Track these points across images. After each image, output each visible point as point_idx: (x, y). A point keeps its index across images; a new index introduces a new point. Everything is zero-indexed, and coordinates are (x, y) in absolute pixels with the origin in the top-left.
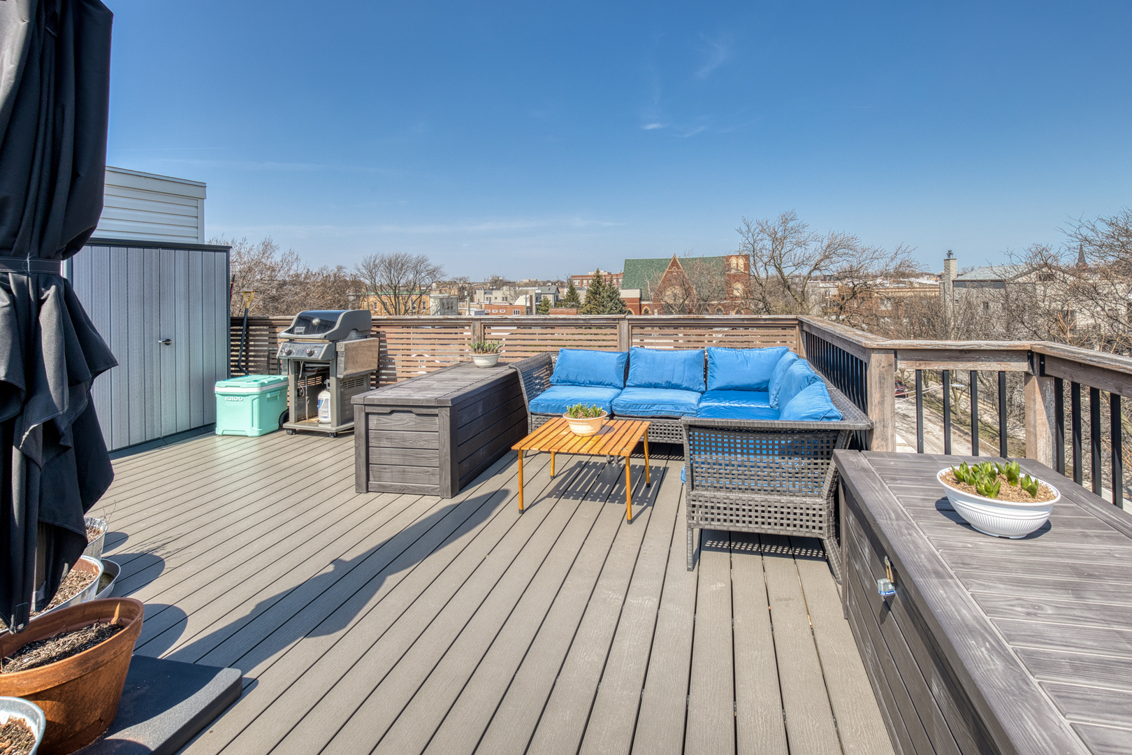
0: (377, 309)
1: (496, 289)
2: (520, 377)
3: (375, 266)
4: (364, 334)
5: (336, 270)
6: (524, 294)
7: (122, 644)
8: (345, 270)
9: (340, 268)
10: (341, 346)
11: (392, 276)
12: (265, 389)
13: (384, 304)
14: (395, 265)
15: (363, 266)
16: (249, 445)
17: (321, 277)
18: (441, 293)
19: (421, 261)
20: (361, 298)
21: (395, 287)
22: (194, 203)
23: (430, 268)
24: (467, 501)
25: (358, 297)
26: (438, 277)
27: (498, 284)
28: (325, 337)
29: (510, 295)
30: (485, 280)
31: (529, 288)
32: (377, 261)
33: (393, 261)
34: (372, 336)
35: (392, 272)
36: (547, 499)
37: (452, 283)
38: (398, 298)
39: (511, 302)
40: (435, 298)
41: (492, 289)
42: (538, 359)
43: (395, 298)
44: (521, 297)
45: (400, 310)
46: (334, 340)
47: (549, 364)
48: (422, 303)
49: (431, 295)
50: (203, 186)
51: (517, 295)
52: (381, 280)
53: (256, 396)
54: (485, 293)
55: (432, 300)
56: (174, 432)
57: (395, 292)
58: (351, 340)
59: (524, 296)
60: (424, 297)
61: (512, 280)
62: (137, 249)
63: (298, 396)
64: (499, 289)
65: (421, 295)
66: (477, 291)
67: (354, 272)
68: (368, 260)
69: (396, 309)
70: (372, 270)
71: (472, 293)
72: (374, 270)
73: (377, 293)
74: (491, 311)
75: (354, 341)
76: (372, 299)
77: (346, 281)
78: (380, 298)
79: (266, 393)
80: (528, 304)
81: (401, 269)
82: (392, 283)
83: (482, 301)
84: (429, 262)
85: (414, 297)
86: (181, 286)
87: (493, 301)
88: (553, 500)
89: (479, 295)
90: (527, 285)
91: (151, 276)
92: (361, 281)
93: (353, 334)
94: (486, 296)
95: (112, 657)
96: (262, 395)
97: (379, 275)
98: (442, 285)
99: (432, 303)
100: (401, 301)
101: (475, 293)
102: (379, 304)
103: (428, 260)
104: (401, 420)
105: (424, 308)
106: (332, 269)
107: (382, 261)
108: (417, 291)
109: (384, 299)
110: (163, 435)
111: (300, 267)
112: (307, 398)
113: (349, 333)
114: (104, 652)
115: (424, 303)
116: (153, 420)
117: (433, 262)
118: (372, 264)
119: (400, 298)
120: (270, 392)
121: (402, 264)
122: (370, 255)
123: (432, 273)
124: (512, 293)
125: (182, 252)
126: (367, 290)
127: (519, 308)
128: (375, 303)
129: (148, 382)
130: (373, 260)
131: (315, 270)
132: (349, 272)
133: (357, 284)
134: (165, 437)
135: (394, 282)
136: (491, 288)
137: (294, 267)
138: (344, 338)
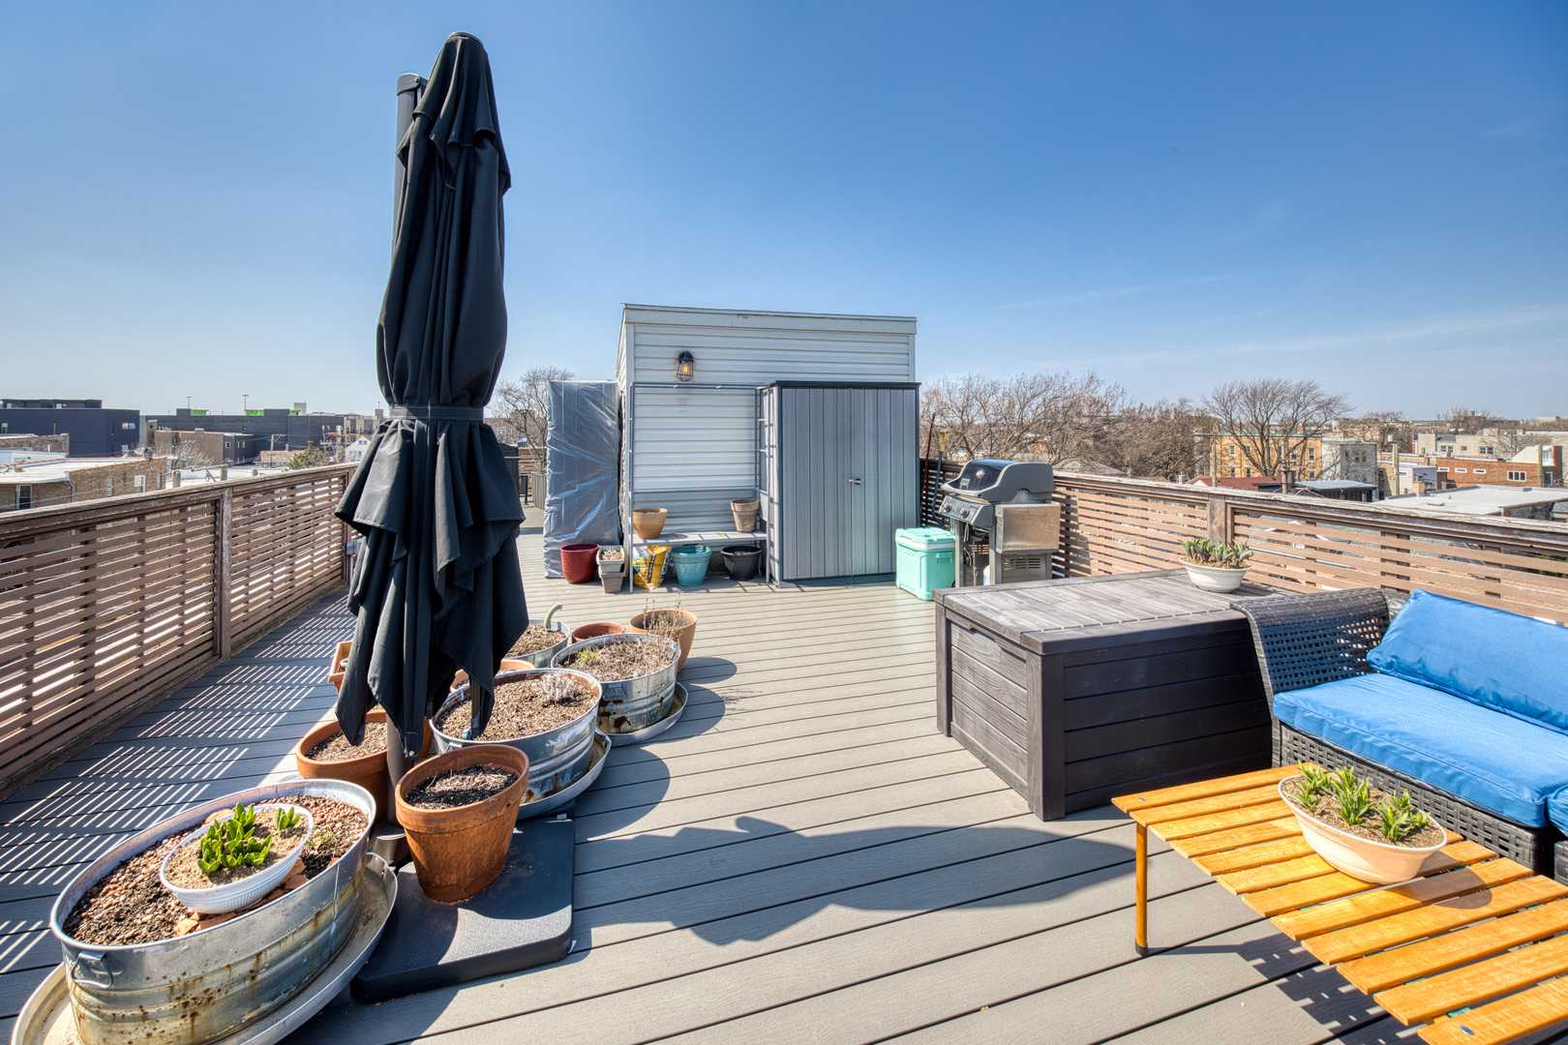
0: (1234, 455)
1: (1463, 433)
2: (1256, 634)
3: (1231, 397)
4: (1042, 497)
5: (1178, 404)
6: (1537, 443)
7: (464, 820)
8: (1190, 404)
9: (1183, 402)
10: (1000, 509)
11: (1258, 411)
12: (933, 547)
13: (1244, 448)
14: (1261, 396)
15: (1214, 398)
16: (917, 607)
17: (1157, 412)
18: (1346, 435)
19: (1306, 389)
20: (1211, 440)
21: (1263, 427)
22: (905, 340)
23: (1322, 398)
24: (1079, 840)
25: (1207, 438)
26: (1337, 411)
27: (1470, 424)
28: (980, 496)
29: (1501, 443)
30: (1439, 416)
31: (1551, 433)
32: (1235, 391)
33: (1259, 391)
34: (1055, 499)
35: (1258, 405)
36: (1235, 955)
37: (1367, 422)
38: (1267, 441)
39: (1502, 456)
40: (1330, 443)
41: (1456, 433)
42: (1337, 601)
43: (1262, 441)
44: (1527, 448)
45: (1269, 458)
46: (994, 499)
47: (1383, 619)
48: (1307, 450)
49: (1324, 439)
50: (913, 321)
51: (1518, 446)
52: (1241, 415)
53: (924, 554)
54: (1439, 439)
55: (1325, 446)
56: (864, 573)
57: (1262, 433)
58: (1020, 503)
59: (1537, 447)
60: (1310, 441)
61: (1508, 417)
62: (832, 390)
63: (965, 562)
64: (1473, 434)
65: (1305, 438)
66: (1420, 435)
67: (1201, 406)
68: (1220, 391)
69: (1263, 456)
70: (1226, 402)
71: (1409, 437)
72: (1229, 404)
73: (1234, 434)
74: (1452, 469)
75: (1022, 504)
76: (1227, 441)
77: (1190, 417)
78: (1238, 440)
79: (935, 553)
80: (1549, 462)
81: (1272, 400)
82: (1257, 421)
83: (1431, 450)
84: (1320, 390)
85: (1293, 442)
86: (870, 426)
87: (1457, 452)
88: (1248, 971)
89: (1425, 442)
90: (1547, 427)
91: (843, 415)
92: (1210, 418)
93: (1023, 496)
94: (1441, 444)
95: (454, 829)
96: (930, 554)
97: (1236, 410)
98: (1346, 424)
99: (1326, 451)
100: (1272, 446)
101: (1416, 438)
102: (1237, 449)
103: (1318, 388)
104: (984, 647)
105: (1312, 457)
106: (1173, 402)
107: (1242, 391)
108: (1300, 433)
109: (1246, 441)
110: (854, 573)
111: (1125, 402)
112: (975, 568)
113: (1016, 494)
114: (444, 820)
115: (1311, 450)
116: (845, 557)
117: (1328, 389)
118: (1226, 395)
119: (1271, 441)
120: (941, 551)
121: (1274, 394)
122: (1223, 384)
123: (1326, 406)
124: (1507, 441)
125: (871, 391)
126: (1220, 430)
127: (1523, 469)
128: (1232, 447)
129: (840, 519)
130: (1227, 390)
131: (1150, 404)
132: (1196, 405)
133: (1204, 421)
134: (855, 576)
135: (1260, 419)
136: (1453, 430)
137: (1119, 402)
138: (1008, 499)
